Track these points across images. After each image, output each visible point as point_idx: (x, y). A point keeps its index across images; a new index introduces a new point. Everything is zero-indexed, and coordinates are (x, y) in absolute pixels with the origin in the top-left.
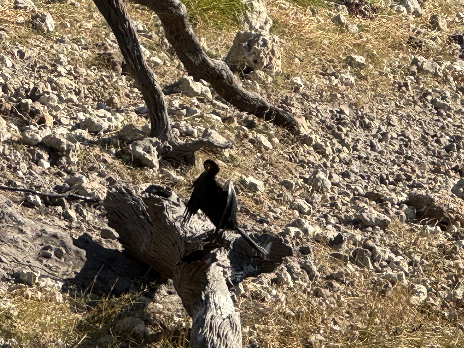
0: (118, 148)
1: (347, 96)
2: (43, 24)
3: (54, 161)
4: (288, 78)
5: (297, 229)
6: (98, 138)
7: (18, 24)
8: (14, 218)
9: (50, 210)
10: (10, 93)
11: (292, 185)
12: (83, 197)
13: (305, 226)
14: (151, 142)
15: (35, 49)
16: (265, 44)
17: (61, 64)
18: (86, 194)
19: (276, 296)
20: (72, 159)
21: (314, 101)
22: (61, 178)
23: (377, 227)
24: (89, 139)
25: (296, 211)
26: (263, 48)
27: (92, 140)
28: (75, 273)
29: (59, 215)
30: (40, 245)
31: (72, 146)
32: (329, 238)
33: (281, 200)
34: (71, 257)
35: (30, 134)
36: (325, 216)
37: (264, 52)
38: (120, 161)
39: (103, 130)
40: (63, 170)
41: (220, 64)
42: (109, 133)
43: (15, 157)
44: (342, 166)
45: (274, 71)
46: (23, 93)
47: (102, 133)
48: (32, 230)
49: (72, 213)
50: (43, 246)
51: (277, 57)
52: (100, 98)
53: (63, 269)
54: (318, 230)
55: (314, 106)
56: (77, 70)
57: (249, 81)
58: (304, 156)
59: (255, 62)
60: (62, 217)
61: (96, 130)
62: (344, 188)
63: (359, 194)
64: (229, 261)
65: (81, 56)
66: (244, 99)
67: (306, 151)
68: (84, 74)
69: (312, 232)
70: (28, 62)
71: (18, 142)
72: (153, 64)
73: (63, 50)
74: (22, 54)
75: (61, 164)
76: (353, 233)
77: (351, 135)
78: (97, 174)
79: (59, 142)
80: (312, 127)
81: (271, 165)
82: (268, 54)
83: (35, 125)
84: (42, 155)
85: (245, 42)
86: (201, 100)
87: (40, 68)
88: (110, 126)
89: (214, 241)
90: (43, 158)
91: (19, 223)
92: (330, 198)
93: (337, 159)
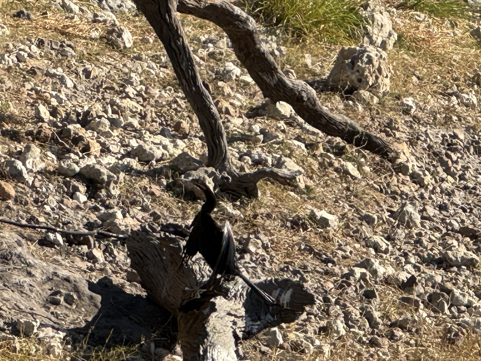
0: (169, 179)
1: (465, 119)
2: (119, 40)
3: (92, 194)
4: (399, 99)
5: (364, 270)
6: (150, 168)
7: (92, 39)
8: (22, 259)
9: (72, 250)
10: (60, 117)
11: (374, 220)
12: (115, 235)
13: (374, 267)
14: (206, 172)
15: (105, 68)
16: (370, 61)
17: (131, 84)
18: (119, 231)
19: (320, 347)
20: (113, 192)
21: (427, 124)
22: (96, 213)
23: (463, 267)
24: (139, 169)
25: (371, 249)
26: (367, 66)
27: (142, 170)
28: (86, 321)
29: (82, 256)
30: (49, 290)
31: (113, 177)
32: (401, 280)
33: (357, 236)
34: (84, 303)
35: (66, 163)
36: (405, 255)
37: (369, 70)
38: (170, 193)
39: (155, 159)
40: (100, 203)
41: (300, 84)
42: (162, 162)
43: (47, 190)
44: (442, 198)
45: (382, 91)
46: (74, 117)
47: (154, 162)
48: (43, 273)
49: (98, 253)
50: (53, 291)
51: (385, 75)
52: (169, 123)
53: (72, 316)
54: (391, 271)
55: (424, 129)
56: (148, 91)
57: (351, 102)
58: (398, 186)
59: (360, 81)
60: (85, 258)
61: (147, 159)
62: (437, 223)
63: (453, 230)
64: (244, 310)
65: (157, 75)
66: (330, 123)
67: (400, 181)
68: (156, 96)
69: (382, 273)
70: (93, 82)
71: (54, 173)
72: (242, 84)
73: (137, 69)
74: (87, 73)
75: (100, 197)
76: (433, 274)
77: (461, 163)
78: (140, 208)
79: (99, 173)
80: (416, 154)
81: (356, 196)
82: (374, 72)
83: (77, 154)
84: (78, 187)
85: (347, 59)
86: (289, 124)
87: (107, 88)
88: (163, 154)
89: (211, 289)
90: (79, 191)
91: (29, 265)
92: (417, 234)
93: (438, 190)
